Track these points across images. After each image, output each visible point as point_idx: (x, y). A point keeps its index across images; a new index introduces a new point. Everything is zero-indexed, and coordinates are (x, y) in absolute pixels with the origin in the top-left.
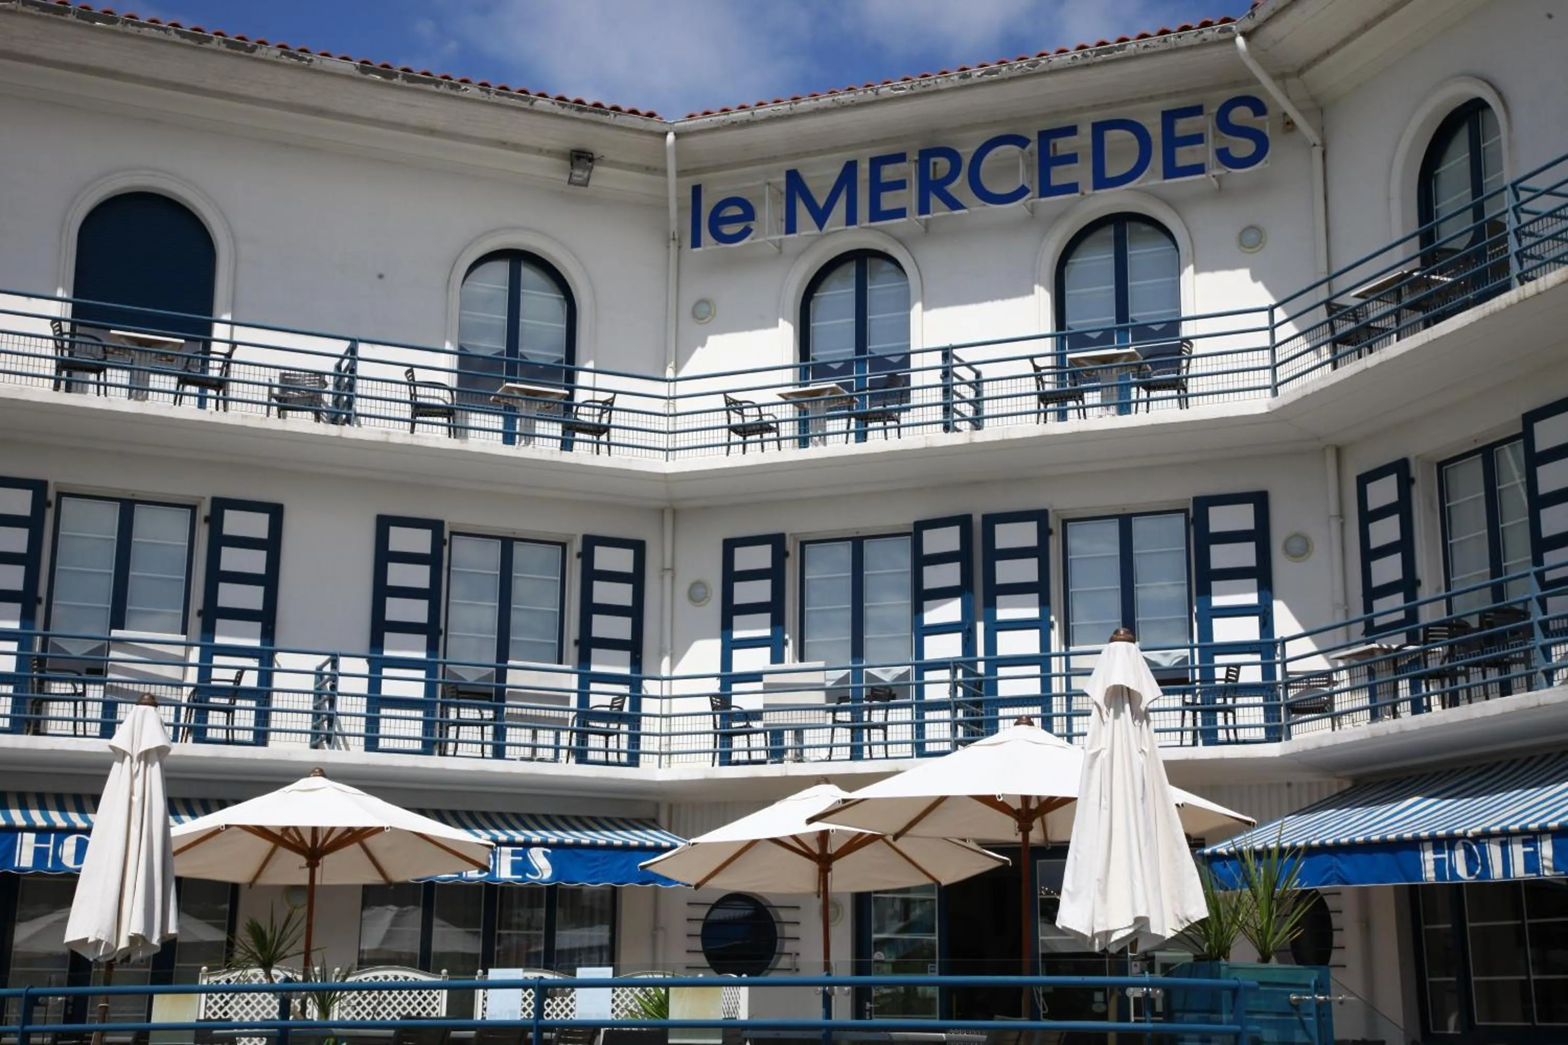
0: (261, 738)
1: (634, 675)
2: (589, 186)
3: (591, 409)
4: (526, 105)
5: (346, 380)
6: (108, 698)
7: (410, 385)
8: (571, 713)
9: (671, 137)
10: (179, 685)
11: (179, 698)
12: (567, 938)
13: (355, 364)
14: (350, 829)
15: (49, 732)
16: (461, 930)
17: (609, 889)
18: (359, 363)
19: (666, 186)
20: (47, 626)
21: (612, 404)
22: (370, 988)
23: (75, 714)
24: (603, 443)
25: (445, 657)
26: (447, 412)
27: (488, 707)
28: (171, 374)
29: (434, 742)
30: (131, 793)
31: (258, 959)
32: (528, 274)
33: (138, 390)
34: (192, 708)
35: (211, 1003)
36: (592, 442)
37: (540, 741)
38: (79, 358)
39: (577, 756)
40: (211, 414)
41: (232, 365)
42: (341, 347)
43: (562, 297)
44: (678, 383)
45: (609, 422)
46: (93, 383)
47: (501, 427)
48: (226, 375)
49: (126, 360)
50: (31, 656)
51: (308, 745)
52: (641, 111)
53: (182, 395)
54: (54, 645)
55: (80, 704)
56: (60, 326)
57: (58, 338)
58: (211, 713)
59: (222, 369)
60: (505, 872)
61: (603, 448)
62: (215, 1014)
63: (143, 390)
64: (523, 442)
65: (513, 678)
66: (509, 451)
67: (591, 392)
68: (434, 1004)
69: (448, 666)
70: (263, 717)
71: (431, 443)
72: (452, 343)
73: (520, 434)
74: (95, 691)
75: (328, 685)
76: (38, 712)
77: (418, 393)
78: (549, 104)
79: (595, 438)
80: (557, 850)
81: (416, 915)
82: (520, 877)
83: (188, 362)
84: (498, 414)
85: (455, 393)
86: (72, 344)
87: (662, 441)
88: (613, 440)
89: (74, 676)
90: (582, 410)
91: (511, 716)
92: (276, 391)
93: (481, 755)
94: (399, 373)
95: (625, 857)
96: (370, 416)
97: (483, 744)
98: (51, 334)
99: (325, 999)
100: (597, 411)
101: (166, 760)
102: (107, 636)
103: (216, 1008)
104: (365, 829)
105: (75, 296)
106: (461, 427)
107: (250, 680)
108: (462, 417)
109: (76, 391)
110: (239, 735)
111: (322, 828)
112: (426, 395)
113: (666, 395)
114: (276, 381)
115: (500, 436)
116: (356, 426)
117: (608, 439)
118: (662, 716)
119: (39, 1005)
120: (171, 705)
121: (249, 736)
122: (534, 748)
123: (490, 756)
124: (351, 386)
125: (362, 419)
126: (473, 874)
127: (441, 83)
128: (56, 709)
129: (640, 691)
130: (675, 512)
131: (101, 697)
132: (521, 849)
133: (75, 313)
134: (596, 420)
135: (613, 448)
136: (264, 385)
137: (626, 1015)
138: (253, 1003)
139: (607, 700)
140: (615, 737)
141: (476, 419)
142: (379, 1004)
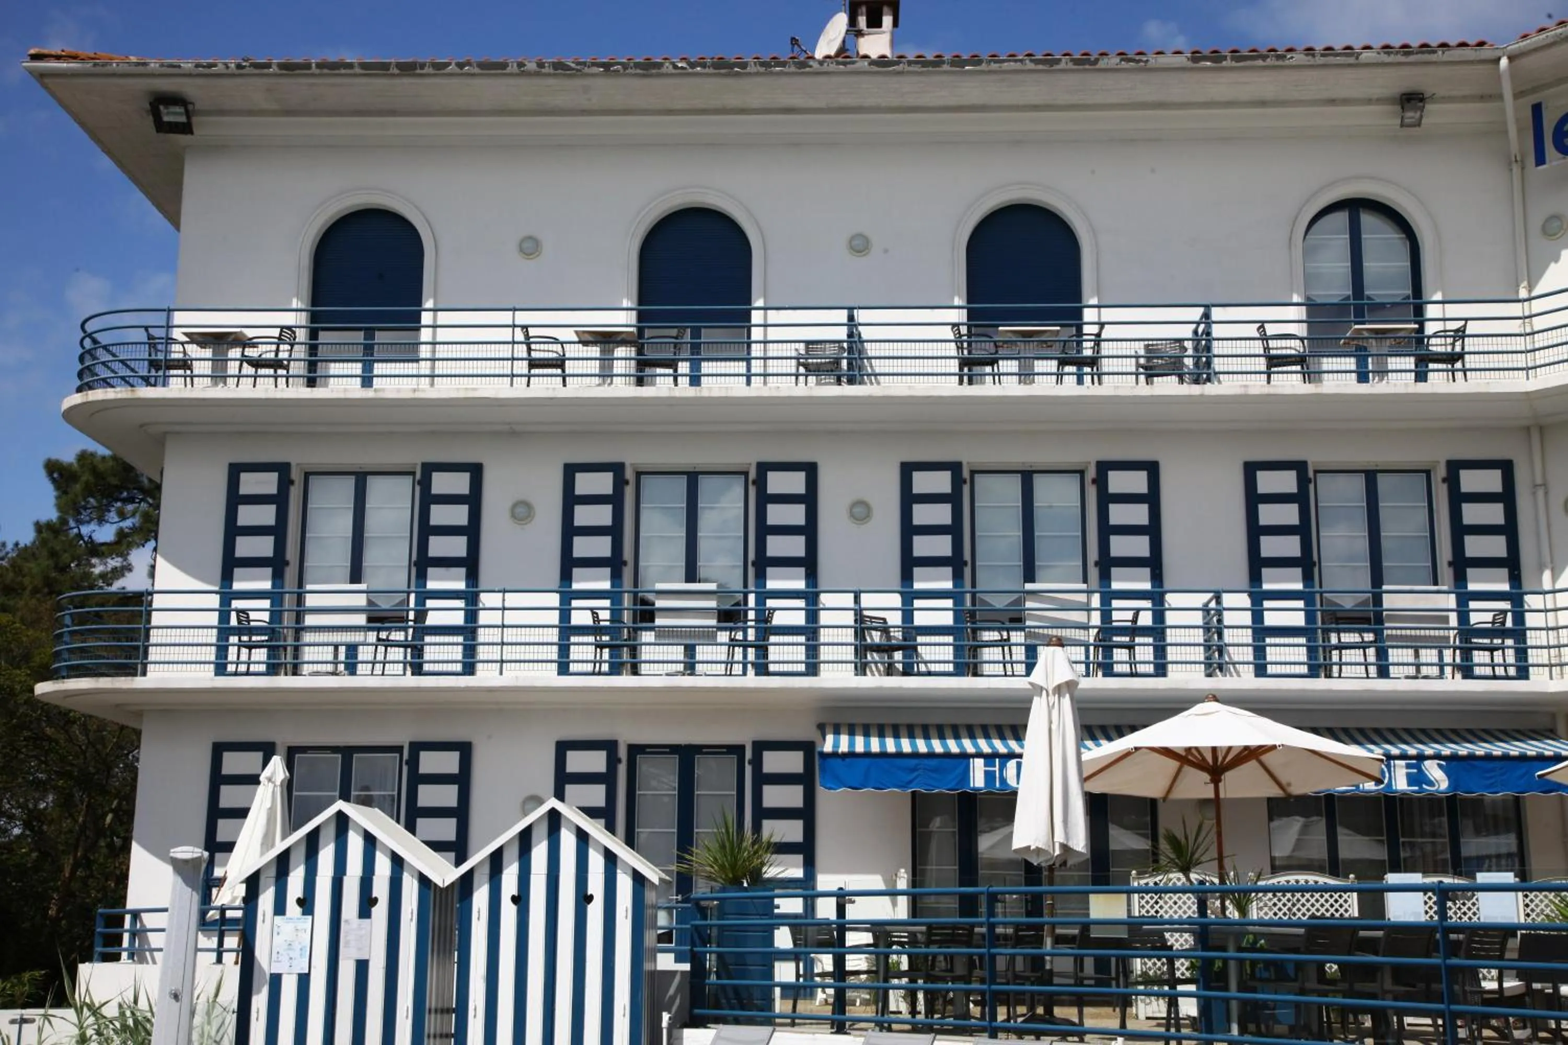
0: (1161, 670)
1: (1514, 591)
2: (1423, 126)
3: (1443, 339)
4: (1351, 60)
5: (1204, 342)
6: (1029, 642)
7: (1263, 340)
8: (1451, 632)
9: (1504, 62)
10: (1086, 627)
11: (1086, 639)
12: (1472, 846)
13: (1210, 327)
14: (1246, 748)
15: (985, 673)
16: (1367, 838)
17: (1511, 798)
18: (1214, 326)
19: (1503, 111)
20: (974, 585)
21: (1464, 331)
22: (1284, 890)
23: (1004, 657)
24: (1458, 370)
25: (1321, 586)
26: (1300, 360)
27: (1368, 631)
28: (1051, 358)
29: (1320, 666)
30: (1050, 722)
31: (1176, 864)
32: (1368, 220)
33: (1026, 375)
34: (1099, 646)
35: (1143, 902)
36: (1447, 371)
37: (1423, 659)
38: (977, 354)
39: (1463, 671)
40: (1089, 389)
41: (1103, 344)
42: (1196, 314)
43: (1404, 236)
44: (1533, 302)
45: (1463, 349)
46: (989, 374)
47: (1353, 367)
48: (1098, 353)
49: (1014, 352)
50: (963, 610)
51: (1203, 674)
52: (1470, 42)
53: (1062, 375)
54: (981, 600)
55: (1006, 648)
56: (959, 329)
57: (958, 341)
58: (1115, 650)
59: (1093, 348)
60: (1401, 784)
61: (1459, 375)
62: (1148, 912)
63: (1029, 375)
64: (1377, 378)
65: (1389, 601)
66: (1364, 389)
67: (1442, 323)
68: (1346, 906)
69: (1325, 595)
70: (1160, 651)
71: (1288, 391)
72: (1299, 294)
73: (1373, 372)
74: (1017, 637)
75: (1215, 619)
76: (975, 657)
77: (1270, 346)
78: (1374, 55)
79: (1450, 366)
80: (1451, 763)
81: (1320, 825)
82: (1416, 788)
83: (1064, 347)
84: (1350, 356)
85: (1306, 341)
86: (970, 344)
87: (1520, 361)
88: (1468, 366)
89: (999, 625)
90: (1433, 341)
91: (1391, 637)
92: (1142, 361)
93: (1365, 676)
94: (1252, 331)
95: (1524, 767)
96: (1228, 373)
97: (1366, 665)
98: (952, 338)
99: (1242, 900)
100: (1450, 340)
101: (1076, 693)
102: (1022, 589)
103: (1148, 907)
104: (1260, 747)
105: (969, 302)
106: (1315, 373)
107: (1146, 619)
108: (1314, 364)
109: (977, 383)
110: (1141, 669)
111: (1221, 747)
112: (1280, 347)
113: (1521, 315)
114: (1142, 352)
115: (1354, 375)
116: (1216, 383)
117: (1464, 366)
118: (1548, 629)
119: (998, 901)
120: (1081, 645)
121: (1150, 669)
122: (1418, 666)
123: (1375, 676)
124: (1208, 348)
125: (1221, 376)
126: (1370, 786)
127: (1268, 57)
128: (988, 654)
129: (1522, 606)
130: (1541, 429)
131: (1023, 641)
132: (1414, 761)
133: (969, 318)
134: (1449, 349)
135: (1468, 373)
136: (1131, 357)
137: (1543, 920)
138: (1180, 903)
139: (1489, 617)
140: (1500, 651)
141: (1328, 363)
142: (1294, 905)
